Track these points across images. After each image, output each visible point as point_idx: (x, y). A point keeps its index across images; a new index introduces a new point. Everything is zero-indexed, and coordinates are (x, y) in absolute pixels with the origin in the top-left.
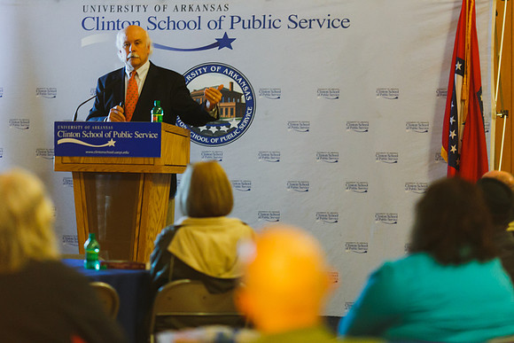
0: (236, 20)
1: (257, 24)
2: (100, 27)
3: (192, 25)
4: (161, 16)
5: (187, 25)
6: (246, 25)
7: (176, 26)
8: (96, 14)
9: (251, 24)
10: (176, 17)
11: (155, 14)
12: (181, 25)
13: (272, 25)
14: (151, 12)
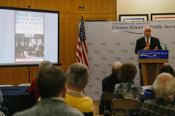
0: (152, 26)
1: (157, 27)
2: (117, 28)
3: (140, 28)
4: (133, 26)
5: (139, 28)
6: (154, 28)
7: (137, 28)
8: (116, 25)
9: (156, 27)
10: (137, 26)
11: (131, 25)
12: (138, 28)
13: (161, 27)
14: (130, 25)
